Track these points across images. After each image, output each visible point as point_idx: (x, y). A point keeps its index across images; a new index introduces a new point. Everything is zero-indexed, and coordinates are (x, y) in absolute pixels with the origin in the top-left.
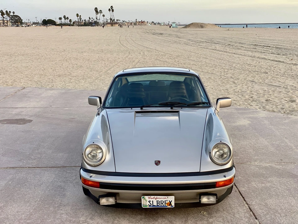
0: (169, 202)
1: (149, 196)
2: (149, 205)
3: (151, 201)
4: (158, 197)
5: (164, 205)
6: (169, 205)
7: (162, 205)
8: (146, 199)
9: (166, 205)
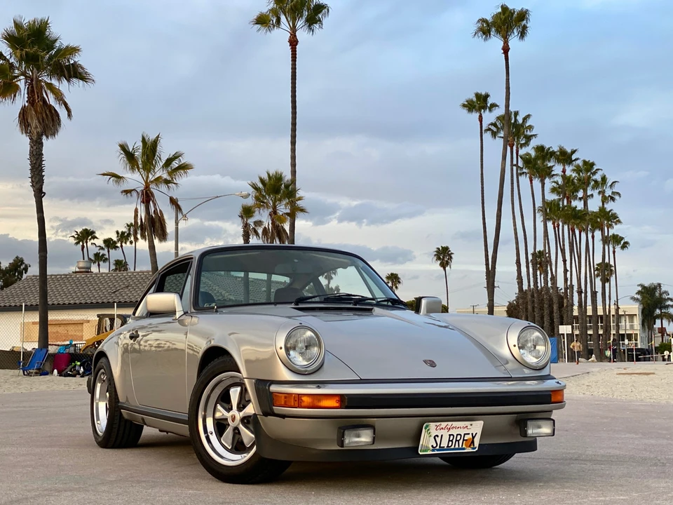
0: (471, 437)
1: (438, 424)
2: (432, 446)
3: (437, 436)
4: (455, 424)
5: (460, 446)
6: (470, 446)
7: (457, 446)
8: (431, 431)
9: (464, 446)
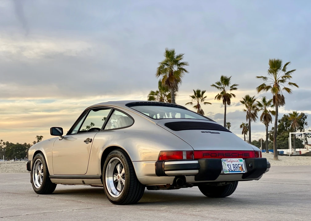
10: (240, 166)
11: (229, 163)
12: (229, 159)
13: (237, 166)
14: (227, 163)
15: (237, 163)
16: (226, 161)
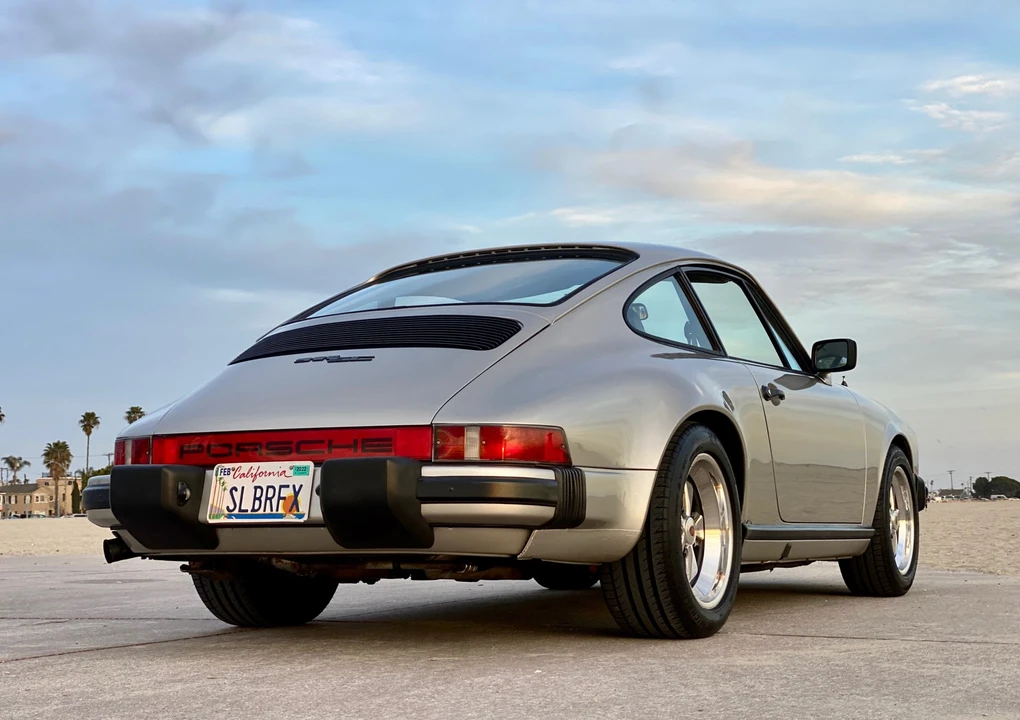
10: (285, 493)
11: (238, 483)
12: (245, 467)
13: (270, 495)
14: (230, 482)
15: (276, 482)
16: (232, 473)
